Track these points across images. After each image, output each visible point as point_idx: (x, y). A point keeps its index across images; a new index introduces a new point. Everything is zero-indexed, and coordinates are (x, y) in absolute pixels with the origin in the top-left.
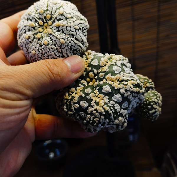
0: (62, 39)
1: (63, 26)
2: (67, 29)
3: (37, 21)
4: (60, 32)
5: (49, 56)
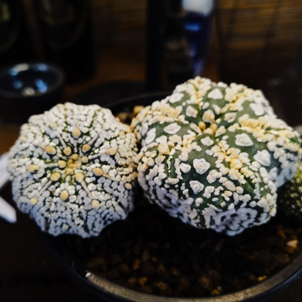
1: (106, 178)
2: (112, 186)
3: (62, 146)
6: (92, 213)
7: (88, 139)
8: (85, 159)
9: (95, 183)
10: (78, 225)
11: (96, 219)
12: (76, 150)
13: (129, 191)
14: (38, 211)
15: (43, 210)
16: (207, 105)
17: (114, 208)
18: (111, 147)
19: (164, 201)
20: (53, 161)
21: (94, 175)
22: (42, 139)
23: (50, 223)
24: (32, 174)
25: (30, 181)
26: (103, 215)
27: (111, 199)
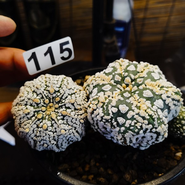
0: (64, 129)
1: (69, 117)
2: (72, 121)
3: (44, 98)
4: (64, 121)
5: (43, 141)
6: (61, 137)
7: (59, 94)
8: (57, 106)
9: (63, 119)
10: (54, 144)
11: (63, 140)
12: (52, 101)
13: (82, 124)
14: (30, 136)
15: (33, 135)
16: (126, 74)
17: (74, 134)
18: (72, 99)
19: (103, 130)
20: (38, 107)
21: (62, 115)
22: (32, 95)
23: (37, 143)
24: (26, 115)
25: (25, 119)
26: (67, 139)
27: (72, 129)
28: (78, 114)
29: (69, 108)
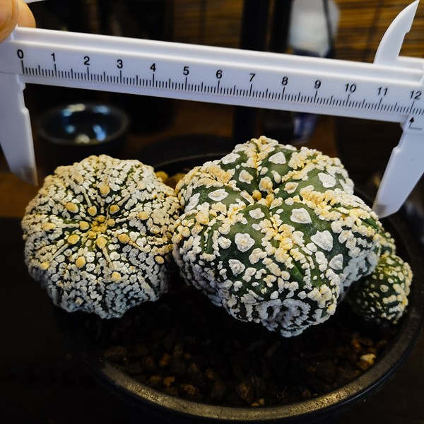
0: (119, 272)
1: (133, 247)
2: (139, 257)
3: (87, 204)
4: (122, 255)
5: (74, 291)
6: (112, 287)
7: (118, 198)
8: (112, 222)
9: (119, 251)
10: (95, 300)
11: (116, 295)
12: (102, 212)
13: (160, 265)
14: (49, 278)
15: (55, 277)
16: (265, 170)
17: (140, 284)
18: (143, 211)
19: (202, 283)
20: (74, 221)
21: (119, 242)
22: (65, 194)
23: (63, 294)
24: (47, 233)
25: (45, 242)
26: (125, 292)
27: (136, 273)
28: (152, 243)
29: (135, 229)
